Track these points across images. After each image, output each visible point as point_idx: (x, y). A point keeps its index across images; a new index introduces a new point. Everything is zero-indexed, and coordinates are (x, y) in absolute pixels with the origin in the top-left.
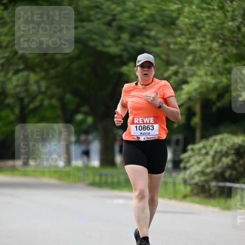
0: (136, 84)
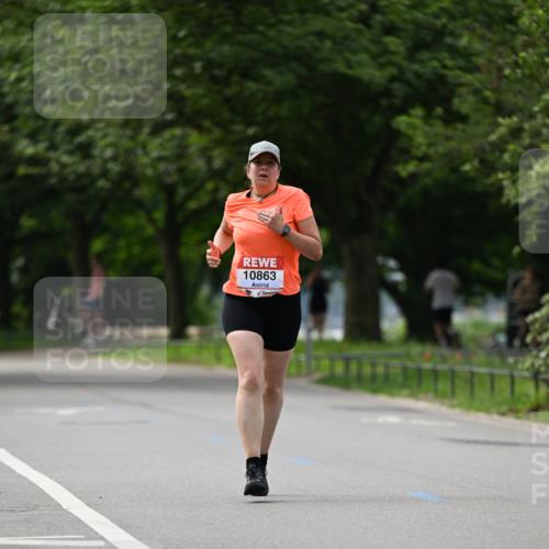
0: (249, 195)
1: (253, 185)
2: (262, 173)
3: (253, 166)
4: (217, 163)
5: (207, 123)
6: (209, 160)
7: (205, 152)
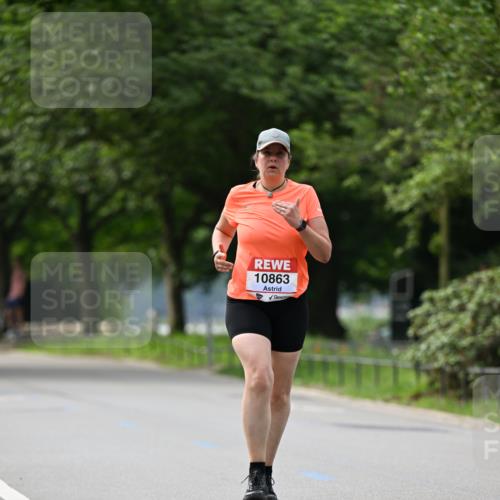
1: (261, 174)
2: (271, 164)
3: (261, 156)
4: (127, 174)
5: (116, 137)
6: (119, 171)
7: (115, 164)
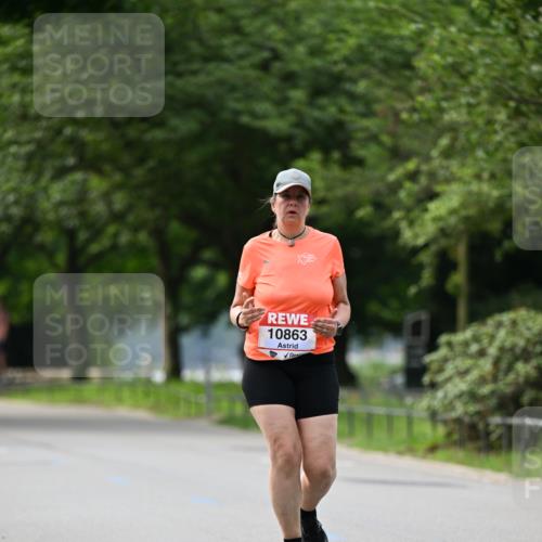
3: (279, 199)
